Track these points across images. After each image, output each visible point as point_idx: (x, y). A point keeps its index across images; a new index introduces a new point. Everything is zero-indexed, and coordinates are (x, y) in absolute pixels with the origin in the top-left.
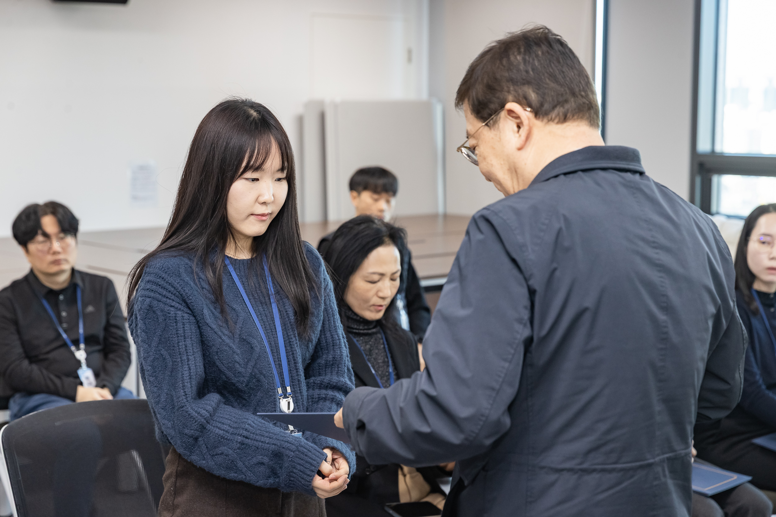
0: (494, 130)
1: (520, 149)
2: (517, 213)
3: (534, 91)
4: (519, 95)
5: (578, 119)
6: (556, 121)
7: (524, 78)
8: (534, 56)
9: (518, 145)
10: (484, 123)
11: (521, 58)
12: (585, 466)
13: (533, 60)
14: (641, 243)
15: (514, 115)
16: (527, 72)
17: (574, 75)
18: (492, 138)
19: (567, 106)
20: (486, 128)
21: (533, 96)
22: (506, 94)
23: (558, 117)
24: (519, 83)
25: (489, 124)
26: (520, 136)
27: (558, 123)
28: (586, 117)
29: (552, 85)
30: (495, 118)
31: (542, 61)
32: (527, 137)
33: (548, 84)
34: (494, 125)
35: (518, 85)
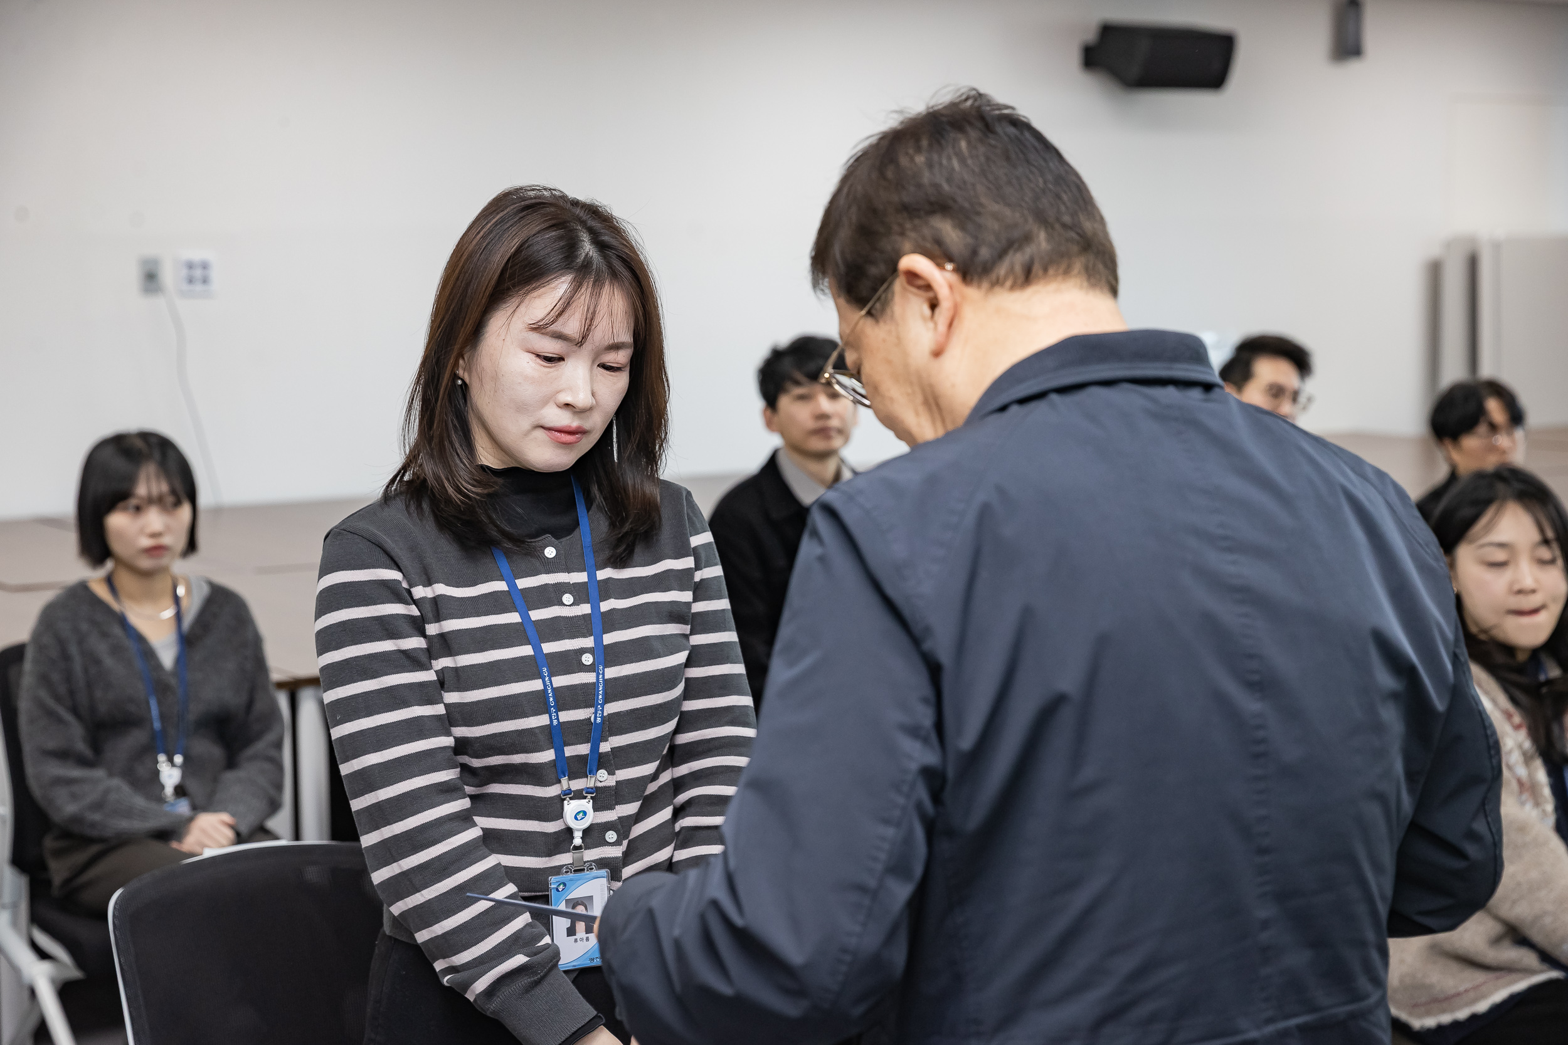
0: (885, 322)
1: (937, 353)
3: (954, 227)
4: (924, 238)
5: (1056, 276)
6: (1009, 283)
7: (932, 199)
8: (950, 150)
9: (935, 345)
10: (864, 309)
11: (923, 159)
13: (949, 159)
15: (920, 282)
16: (937, 186)
18: (884, 340)
19: (1029, 250)
20: (869, 321)
21: (954, 237)
22: (898, 238)
23: (1012, 277)
24: (922, 214)
25: (873, 311)
26: (936, 325)
27: (1013, 288)
28: (1076, 271)
29: (995, 207)
30: (883, 296)
31: (970, 162)
32: (950, 325)
33: (981, 205)
34: (883, 310)
35: (920, 218)
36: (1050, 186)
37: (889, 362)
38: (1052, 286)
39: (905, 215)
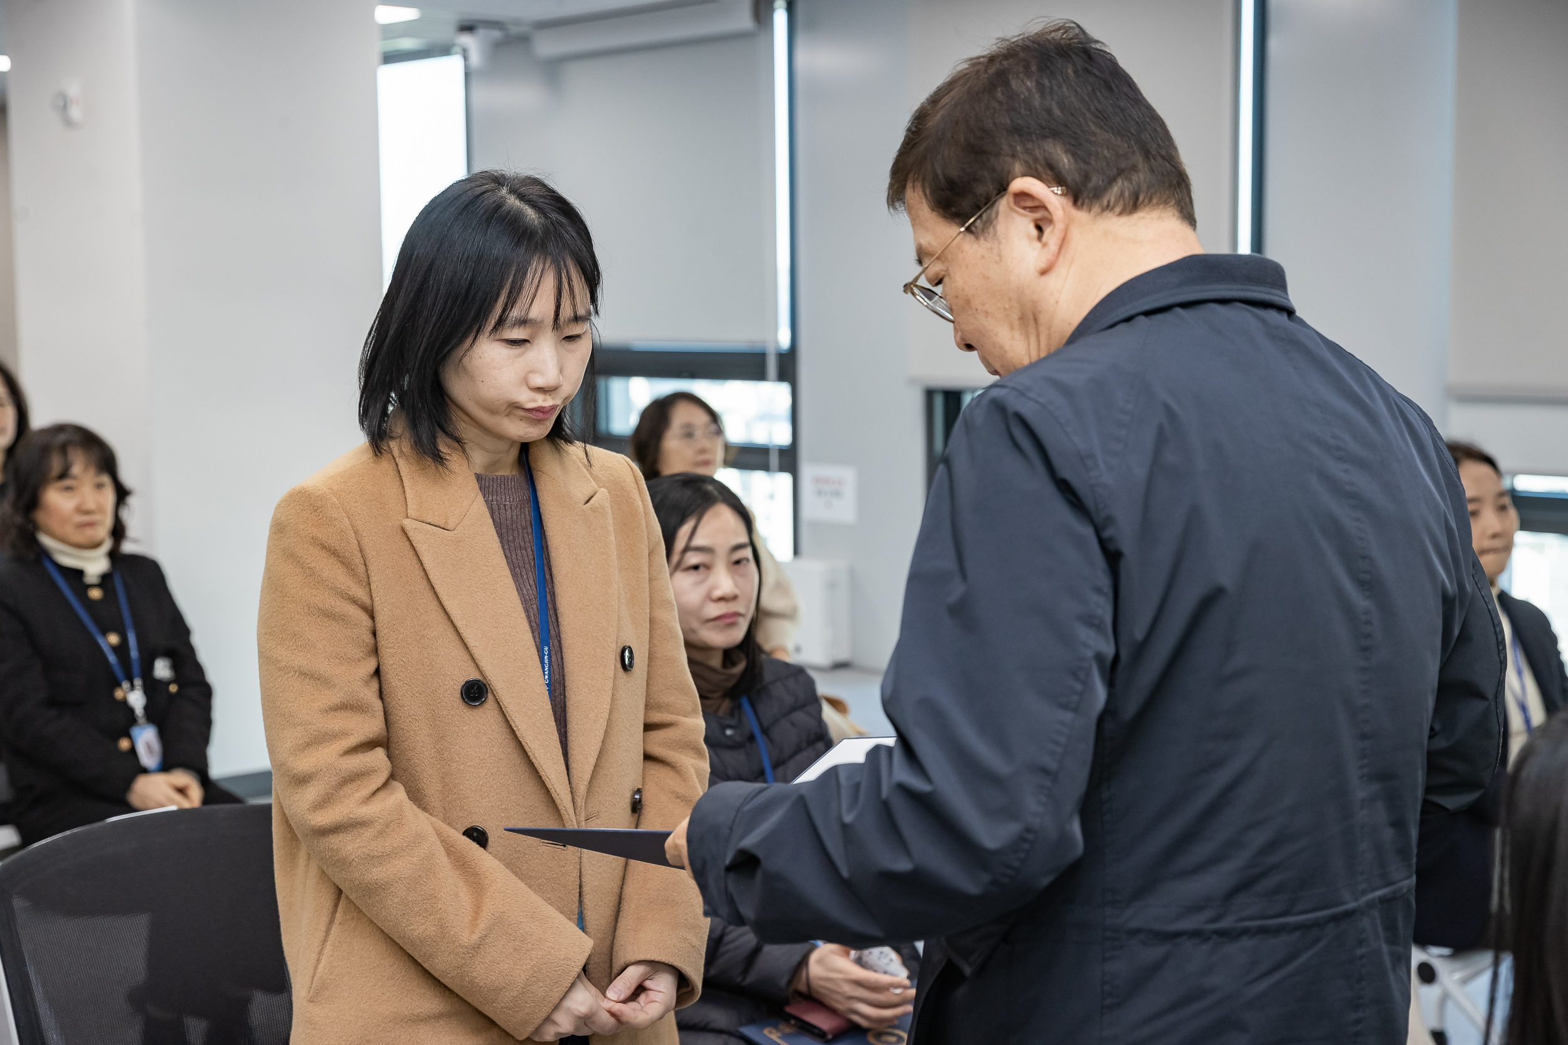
0: (985, 240)
1: (1044, 272)
2: (1066, 391)
3: (1067, 151)
4: (1036, 160)
5: (1158, 204)
6: (1118, 209)
7: (1044, 124)
8: (1059, 76)
9: (1042, 265)
10: (963, 226)
11: (1034, 84)
12: (1224, 924)
13: (1060, 87)
14: (1316, 450)
15: (1029, 204)
16: (1049, 111)
18: (983, 257)
19: (1137, 179)
20: (970, 237)
21: (1065, 161)
22: (1008, 159)
23: (1121, 203)
24: (1034, 138)
25: (973, 229)
26: (1045, 245)
27: (1121, 214)
29: (1102, 135)
30: (985, 216)
31: (1077, 88)
32: (1060, 247)
33: (1094, 134)
34: (985, 228)
35: (1032, 141)
37: (986, 277)
38: (1155, 214)
39: (1016, 136)
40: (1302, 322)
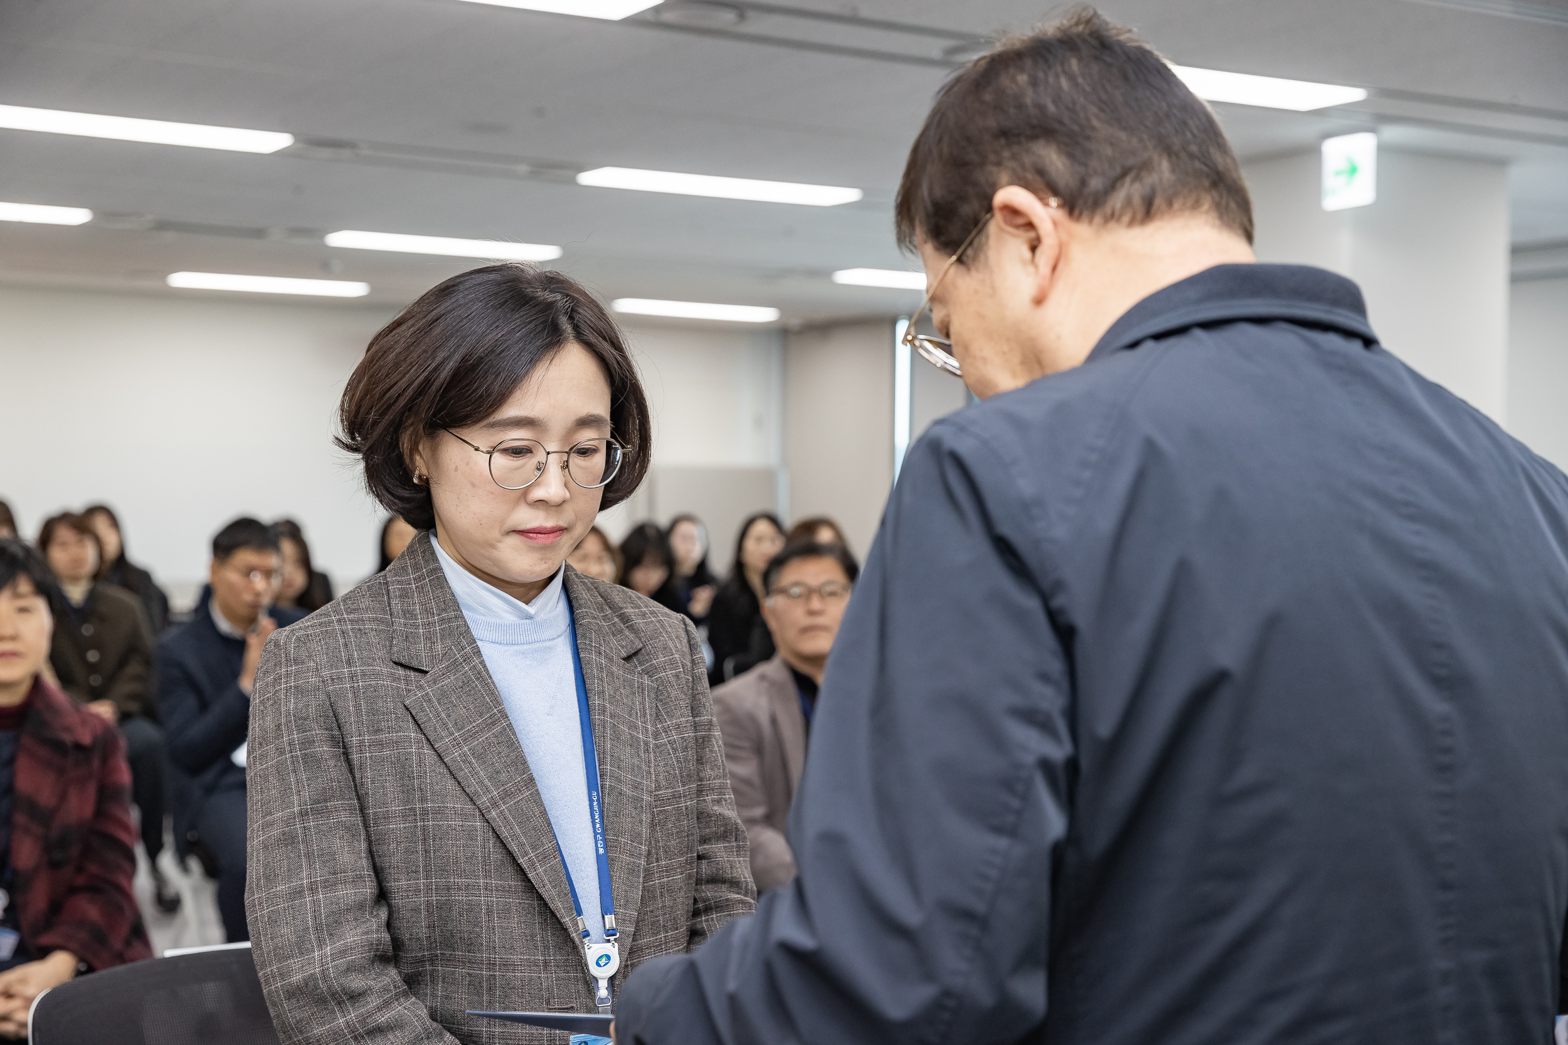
0: (977, 270)
1: (1039, 301)
3: (1061, 152)
4: (1023, 167)
5: (1182, 210)
6: (1126, 219)
7: (1035, 122)
8: (1059, 68)
9: (1035, 292)
10: (954, 255)
11: (1026, 78)
13: (1057, 76)
15: (1021, 220)
16: (1041, 108)
17: (1168, 105)
18: (976, 292)
19: (1150, 179)
20: (960, 270)
21: (1058, 164)
22: (994, 169)
23: (1129, 209)
24: (1022, 138)
25: (964, 258)
26: (1037, 269)
27: (1131, 223)
28: (1206, 207)
29: (1106, 131)
30: (975, 243)
31: (1080, 80)
32: (1054, 268)
33: (1094, 128)
34: (975, 258)
35: (1019, 143)
36: (1175, 111)
37: (981, 317)
38: (1179, 222)
39: (1003, 141)
40: (1386, 354)
